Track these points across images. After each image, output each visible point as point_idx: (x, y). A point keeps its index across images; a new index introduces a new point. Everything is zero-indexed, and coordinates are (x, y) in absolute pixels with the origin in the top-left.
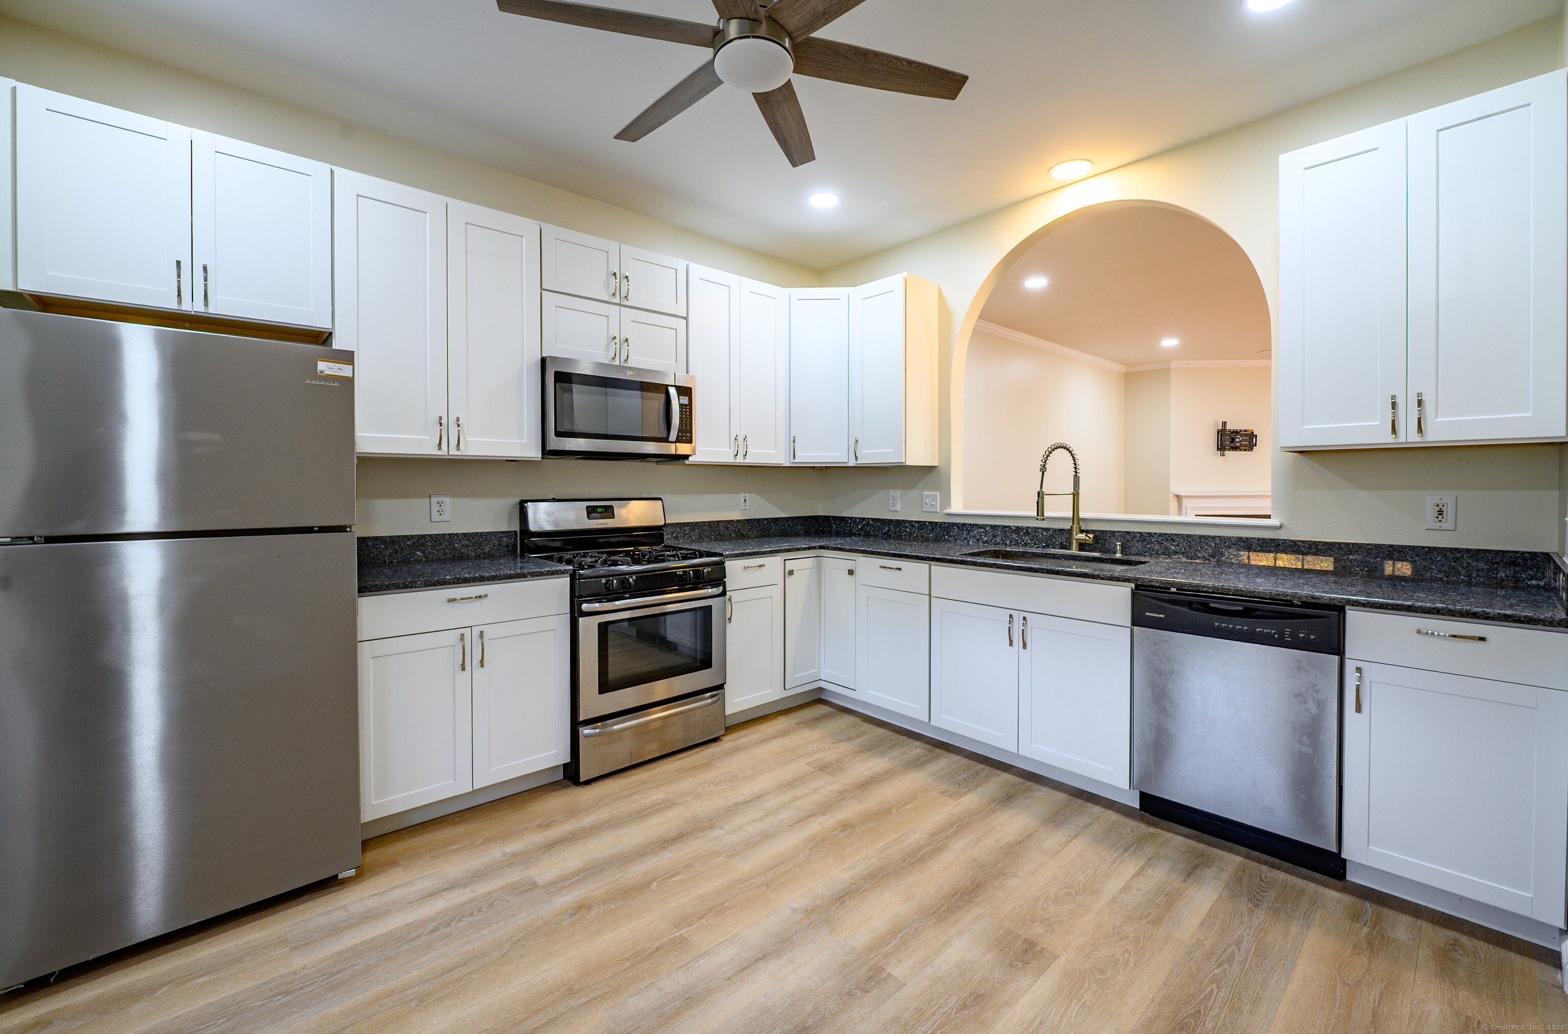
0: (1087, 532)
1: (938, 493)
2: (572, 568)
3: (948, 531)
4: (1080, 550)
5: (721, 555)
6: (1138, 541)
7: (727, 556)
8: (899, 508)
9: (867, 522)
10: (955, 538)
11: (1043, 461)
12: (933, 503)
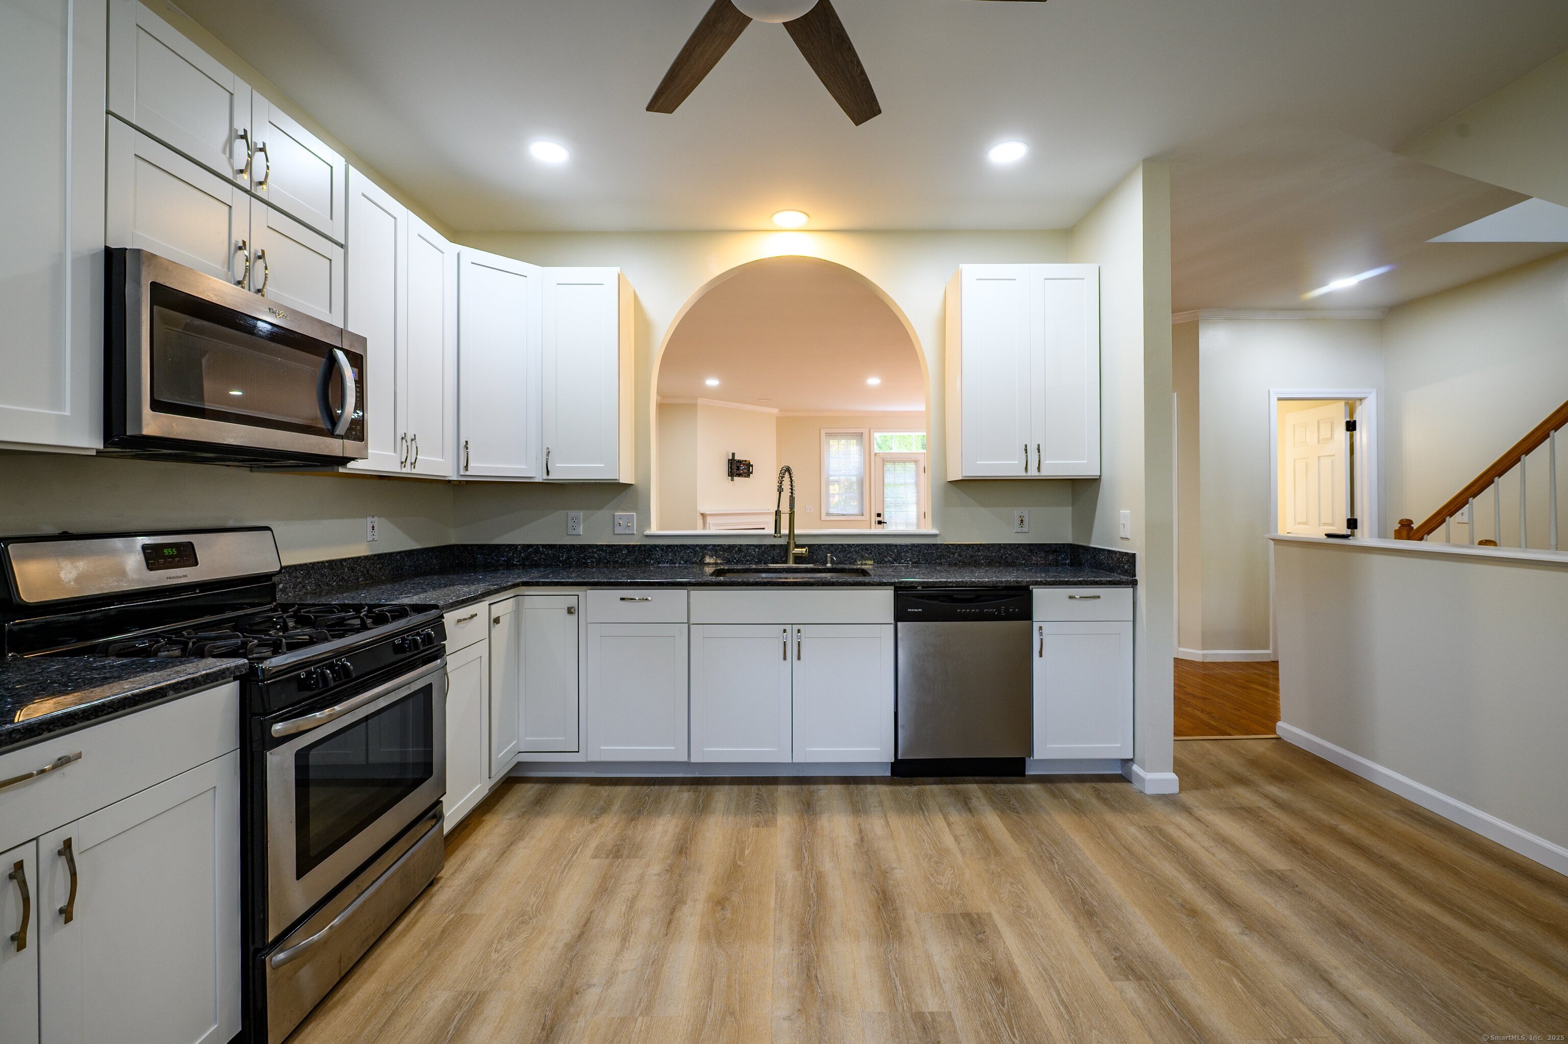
0: (802, 546)
1: (635, 514)
2: (247, 661)
3: (649, 554)
4: (795, 563)
5: (435, 607)
6: (840, 552)
7: (443, 608)
8: (581, 531)
9: (535, 549)
10: (658, 560)
11: (780, 482)
12: (629, 525)
